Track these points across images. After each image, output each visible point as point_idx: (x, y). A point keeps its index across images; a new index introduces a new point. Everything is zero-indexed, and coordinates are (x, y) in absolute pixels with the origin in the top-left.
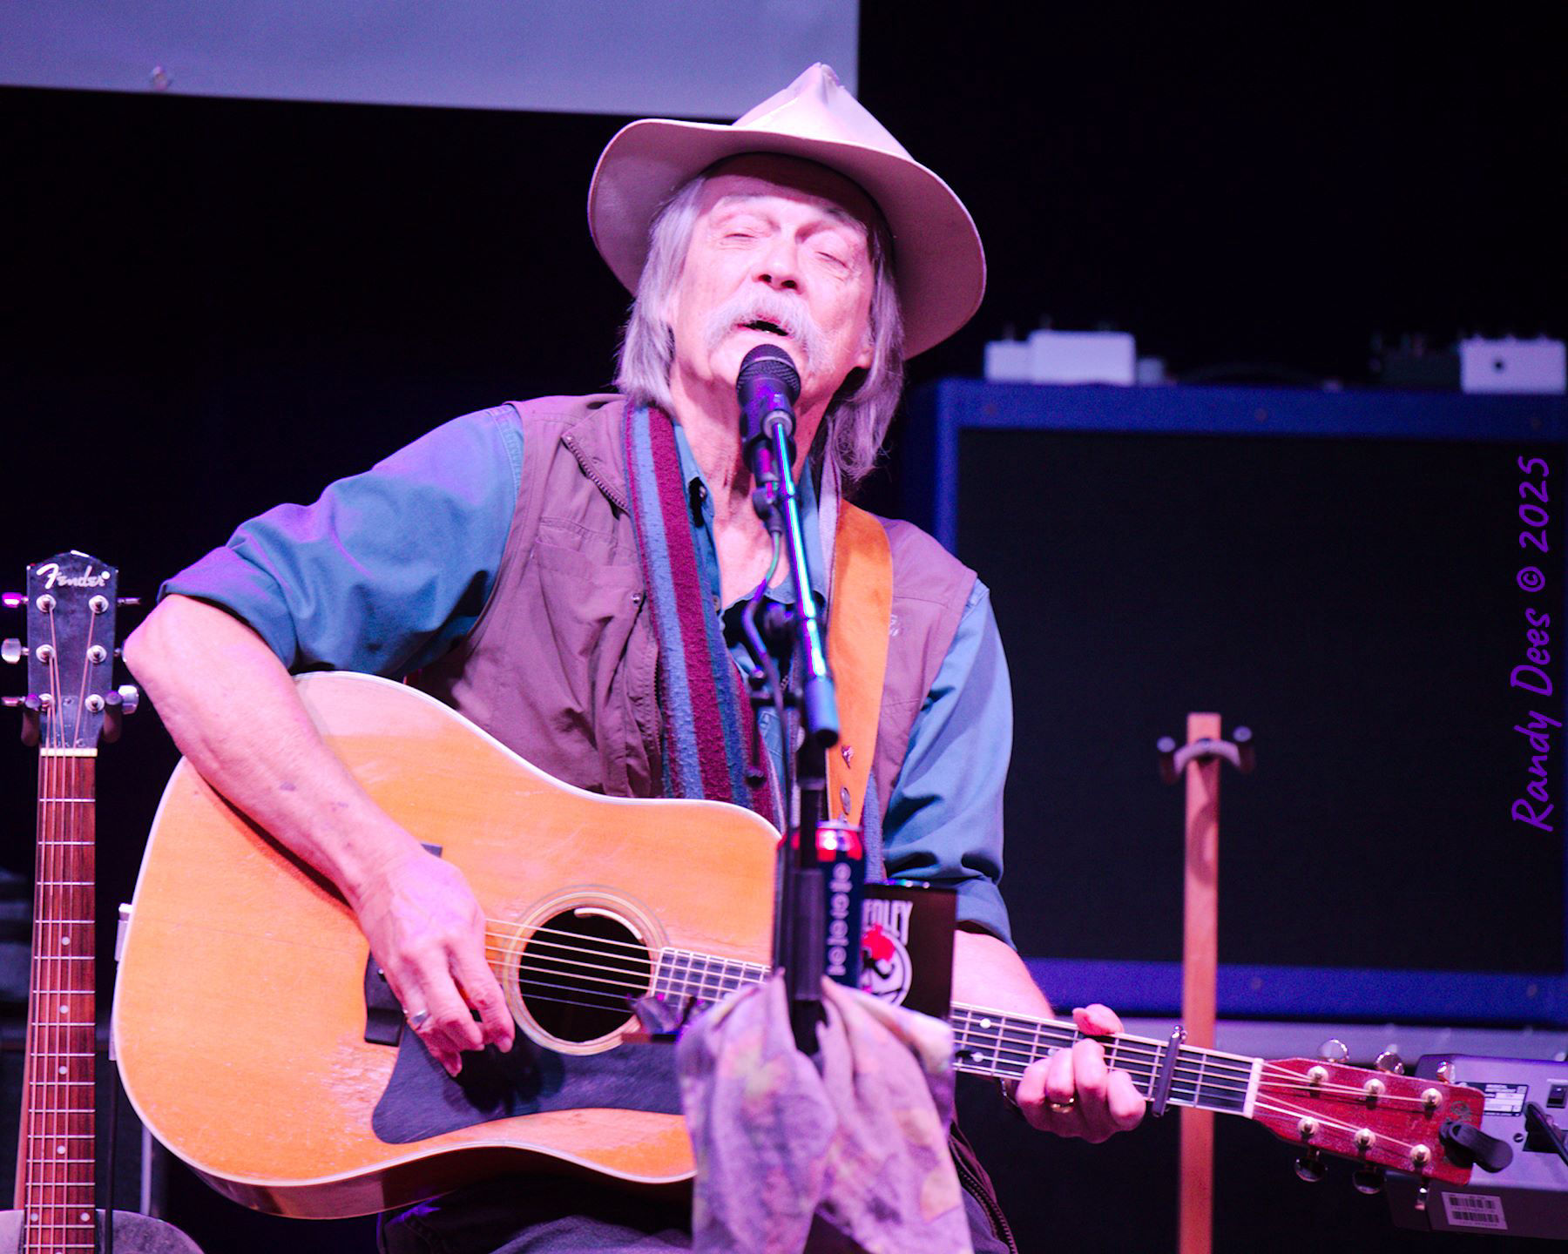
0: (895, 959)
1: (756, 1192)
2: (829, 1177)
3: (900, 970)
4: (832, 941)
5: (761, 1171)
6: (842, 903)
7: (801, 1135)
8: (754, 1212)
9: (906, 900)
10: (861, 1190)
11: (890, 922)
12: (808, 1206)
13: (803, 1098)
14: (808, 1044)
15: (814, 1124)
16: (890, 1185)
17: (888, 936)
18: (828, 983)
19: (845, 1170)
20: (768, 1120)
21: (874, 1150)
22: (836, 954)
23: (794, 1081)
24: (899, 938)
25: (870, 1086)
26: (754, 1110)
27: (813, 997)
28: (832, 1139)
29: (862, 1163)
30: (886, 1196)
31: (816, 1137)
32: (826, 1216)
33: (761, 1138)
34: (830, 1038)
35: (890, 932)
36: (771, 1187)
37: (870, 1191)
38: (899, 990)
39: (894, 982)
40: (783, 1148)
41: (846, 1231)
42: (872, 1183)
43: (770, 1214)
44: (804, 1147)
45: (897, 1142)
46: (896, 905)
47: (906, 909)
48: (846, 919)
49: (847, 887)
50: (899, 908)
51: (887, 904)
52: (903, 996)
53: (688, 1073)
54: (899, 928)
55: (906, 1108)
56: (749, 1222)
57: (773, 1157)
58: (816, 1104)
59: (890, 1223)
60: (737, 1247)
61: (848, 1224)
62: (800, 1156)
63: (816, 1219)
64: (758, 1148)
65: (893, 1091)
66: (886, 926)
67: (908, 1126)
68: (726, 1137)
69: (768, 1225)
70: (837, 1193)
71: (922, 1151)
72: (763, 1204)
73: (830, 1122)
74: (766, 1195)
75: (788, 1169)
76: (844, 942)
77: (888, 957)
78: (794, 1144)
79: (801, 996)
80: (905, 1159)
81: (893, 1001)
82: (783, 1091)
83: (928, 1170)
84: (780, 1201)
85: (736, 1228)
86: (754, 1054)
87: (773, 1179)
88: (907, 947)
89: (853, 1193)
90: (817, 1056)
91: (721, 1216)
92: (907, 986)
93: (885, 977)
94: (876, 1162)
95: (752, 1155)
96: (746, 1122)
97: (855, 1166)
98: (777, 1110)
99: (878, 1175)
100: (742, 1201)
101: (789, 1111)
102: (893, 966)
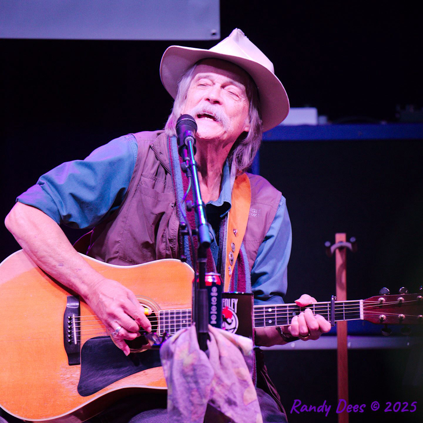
0: (233, 318)
1: (188, 397)
2: (212, 391)
4: (212, 313)
5: (189, 390)
6: (215, 300)
7: (202, 378)
8: (188, 404)
9: (236, 298)
10: (223, 395)
11: (231, 306)
12: (205, 401)
13: (203, 365)
14: (204, 347)
15: (207, 374)
16: (232, 393)
17: (230, 310)
18: (210, 327)
19: (218, 389)
20: (191, 373)
21: (227, 382)
22: (213, 317)
23: (200, 360)
24: (234, 311)
25: (225, 360)
26: (186, 370)
27: (205, 332)
28: (213, 379)
29: (223, 386)
30: (231, 397)
31: (208, 378)
32: (212, 404)
33: (189, 379)
34: (211, 345)
35: (231, 309)
36: (193, 395)
37: (226, 395)
38: (234, 328)
39: (233, 326)
40: (196, 382)
41: (219, 409)
42: (227, 393)
43: (193, 404)
44: (204, 382)
45: (235, 379)
46: (232, 300)
47: (236, 301)
48: (216, 305)
49: (216, 294)
50: (234, 301)
51: (229, 300)
52: (236, 330)
53: (165, 359)
54: (234, 308)
55: (238, 368)
56: (186, 407)
57: (193, 385)
58: (206, 367)
59: (233, 406)
60: (182, 416)
61: (219, 407)
62: (202, 385)
63: (209, 406)
64: (188, 383)
65: (233, 362)
66: (229, 307)
67: (239, 374)
68: (177, 379)
69: (192, 408)
70: (215, 397)
71: (243, 382)
72: (191, 401)
73: (212, 373)
74: (191, 398)
75: (198, 389)
76: (216, 313)
77: (231, 317)
78: (200, 381)
79: (201, 331)
80: (237, 384)
81: (233, 332)
82: (196, 363)
83: (246, 388)
84: (196, 400)
85: (181, 409)
86: (186, 351)
87: (193, 393)
88: (236, 314)
89: (220, 396)
90: (207, 351)
91: (176, 405)
92: (237, 327)
93: (230, 324)
94: (228, 386)
95: (186, 385)
96: (184, 374)
97: (221, 387)
98: (194, 370)
99: (228, 390)
100: (184, 401)
101: (198, 370)
102: (232, 320)
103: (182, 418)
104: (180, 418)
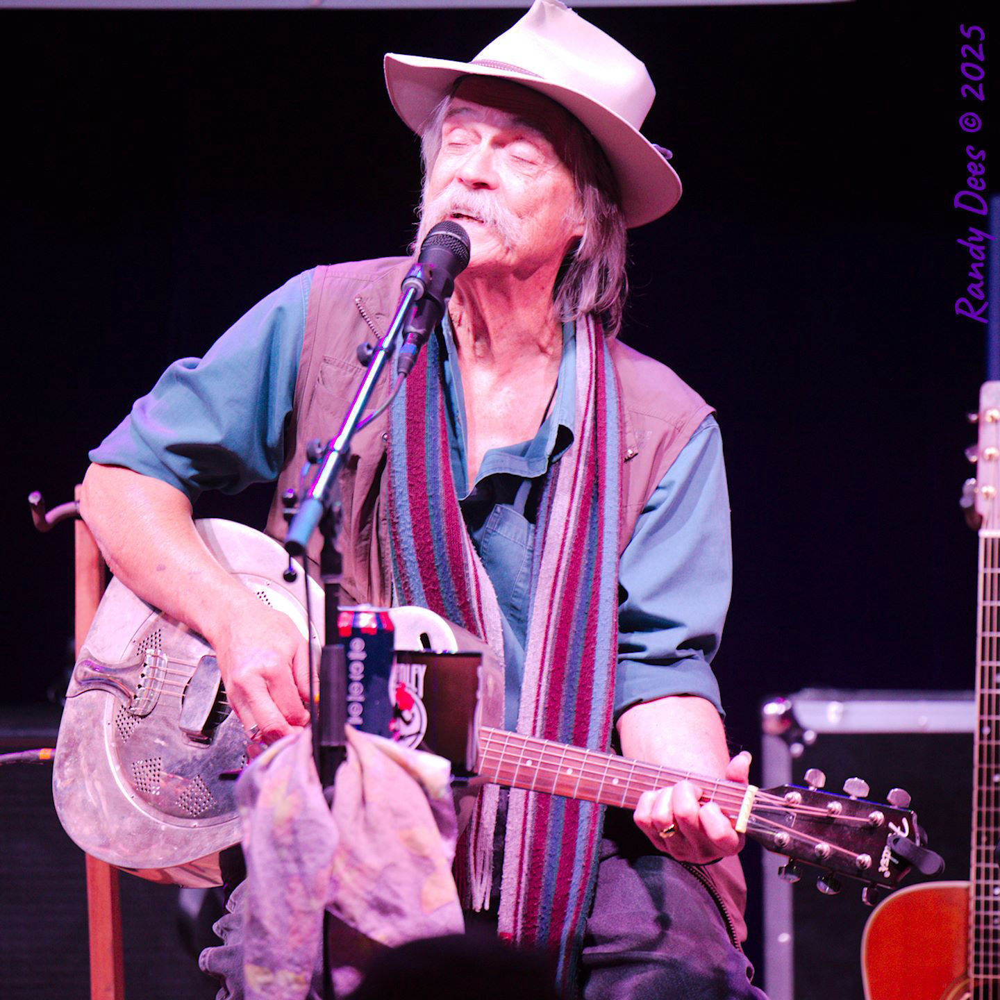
0: (415, 709)
1: (282, 895)
2: (335, 882)
3: (418, 719)
4: (350, 698)
5: (285, 877)
6: (358, 669)
7: (311, 851)
8: (282, 911)
9: (421, 663)
10: (362, 893)
11: (410, 681)
12: (318, 905)
13: (312, 821)
14: (327, 777)
15: (321, 842)
16: (388, 887)
17: (410, 692)
18: (350, 731)
19: (347, 877)
20: (288, 840)
21: (373, 861)
22: (353, 708)
23: (305, 809)
24: (417, 693)
25: (374, 809)
26: (279, 832)
27: (335, 744)
28: (335, 853)
29: (360, 870)
30: (386, 896)
31: (322, 852)
32: (335, 913)
33: (285, 853)
34: (346, 775)
35: (410, 689)
36: (291, 891)
37: (370, 893)
38: (419, 733)
39: (414, 728)
40: (298, 861)
41: (352, 925)
42: (371, 887)
43: (292, 912)
44: (313, 860)
45: (399, 853)
46: (414, 667)
47: (421, 670)
48: (361, 681)
49: (363, 656)
50: (417, 670)
51: (408, 667)
52: (421, 738)
53: (244, 804)
54: (417, 685)
55: (409, 827)
56: (277, 917)
57: (292, 868)
58: (321, 826)
59: (394, 916)
60: (269, 937)
61: (353, 919)
62: (310, 867)
63: (327, 915)
64: (283, 861)
65: (397, 814)
66: (407, 684)
67: (411, 841)
68: (260, 853)
69: (290, 920)
70: (342, 896)
71: (422, 860)
72: (288, 904)
73: (333, 840)
74: (289, 897)
75: (302, 876)
76: (361, 699)
77: (410, 708)
78: (305, 857)
79: (324, 743)
80: (406, 864)
82: (297, 817)
83: (428, 874)
84: (298, 902)
85: (267, 923)
86: (282, 789)
87: (293, 885)
88: (423, 700)
89: (355, 895)
90: (329, 790)
91: (257, 914)
92: (424, 730)
93: (408, 723)
94: (373, 870)
95: (279, 866)
96: (276, 844)
97: (356, 874)
98: (294, 832)
99: (376, 881)
100: (273, 902)
101: (302, 833)
102: (413, 715)
103: (269, 942)
104: (263, 943)
